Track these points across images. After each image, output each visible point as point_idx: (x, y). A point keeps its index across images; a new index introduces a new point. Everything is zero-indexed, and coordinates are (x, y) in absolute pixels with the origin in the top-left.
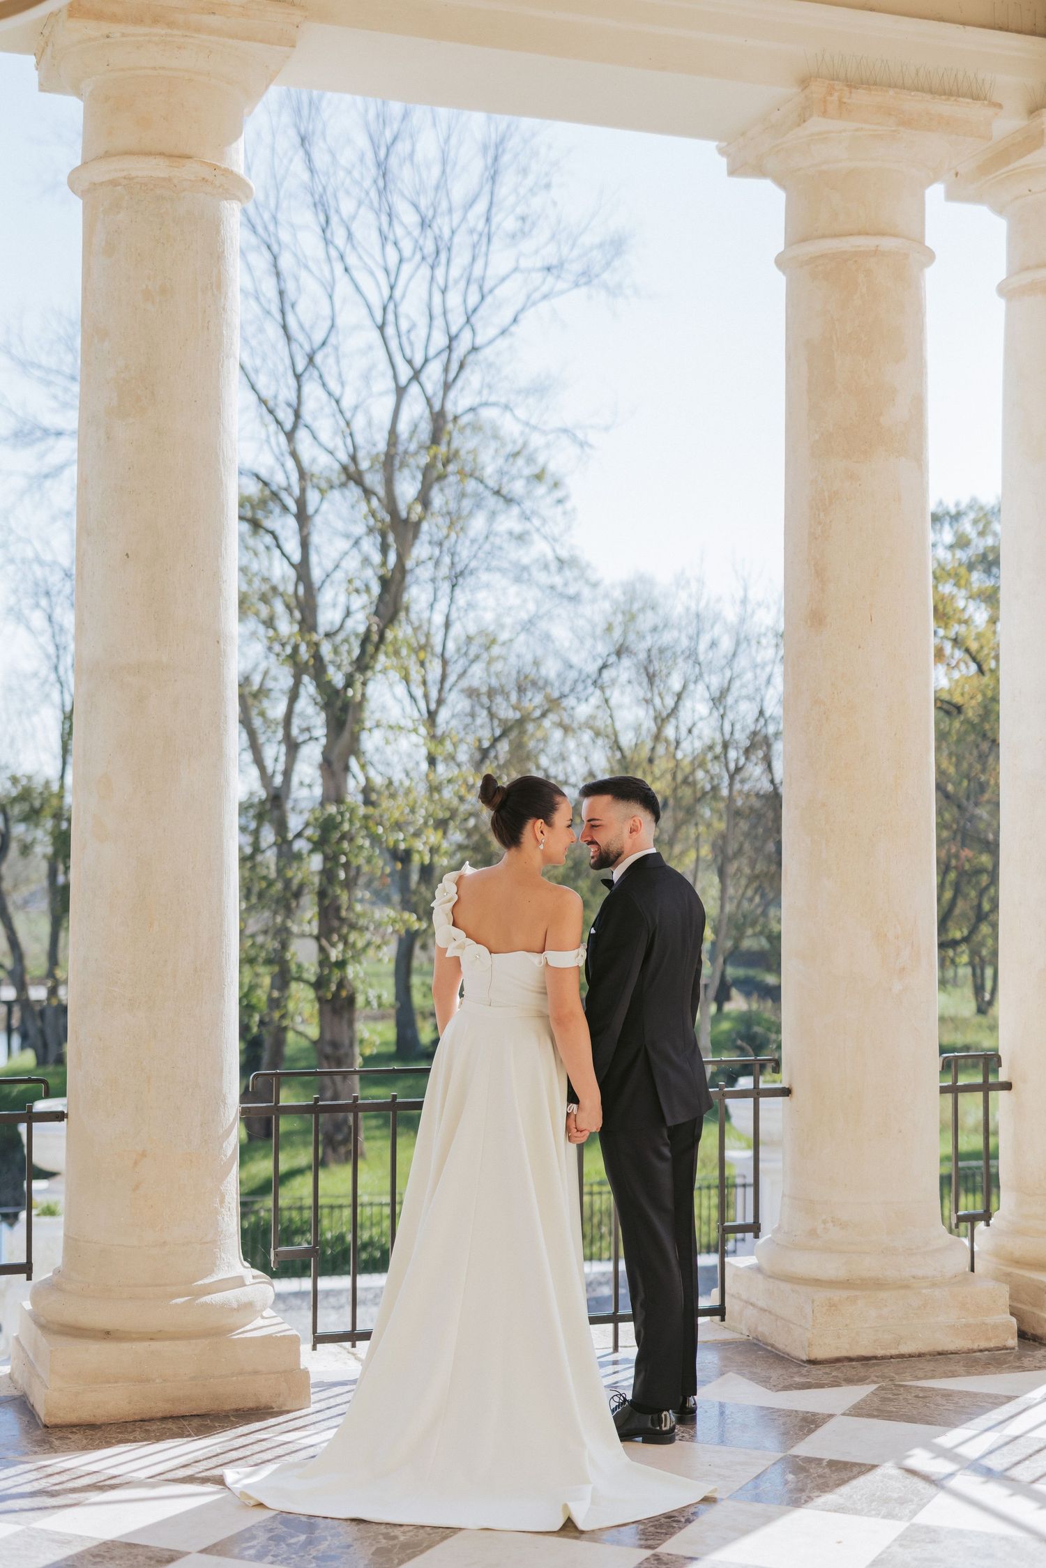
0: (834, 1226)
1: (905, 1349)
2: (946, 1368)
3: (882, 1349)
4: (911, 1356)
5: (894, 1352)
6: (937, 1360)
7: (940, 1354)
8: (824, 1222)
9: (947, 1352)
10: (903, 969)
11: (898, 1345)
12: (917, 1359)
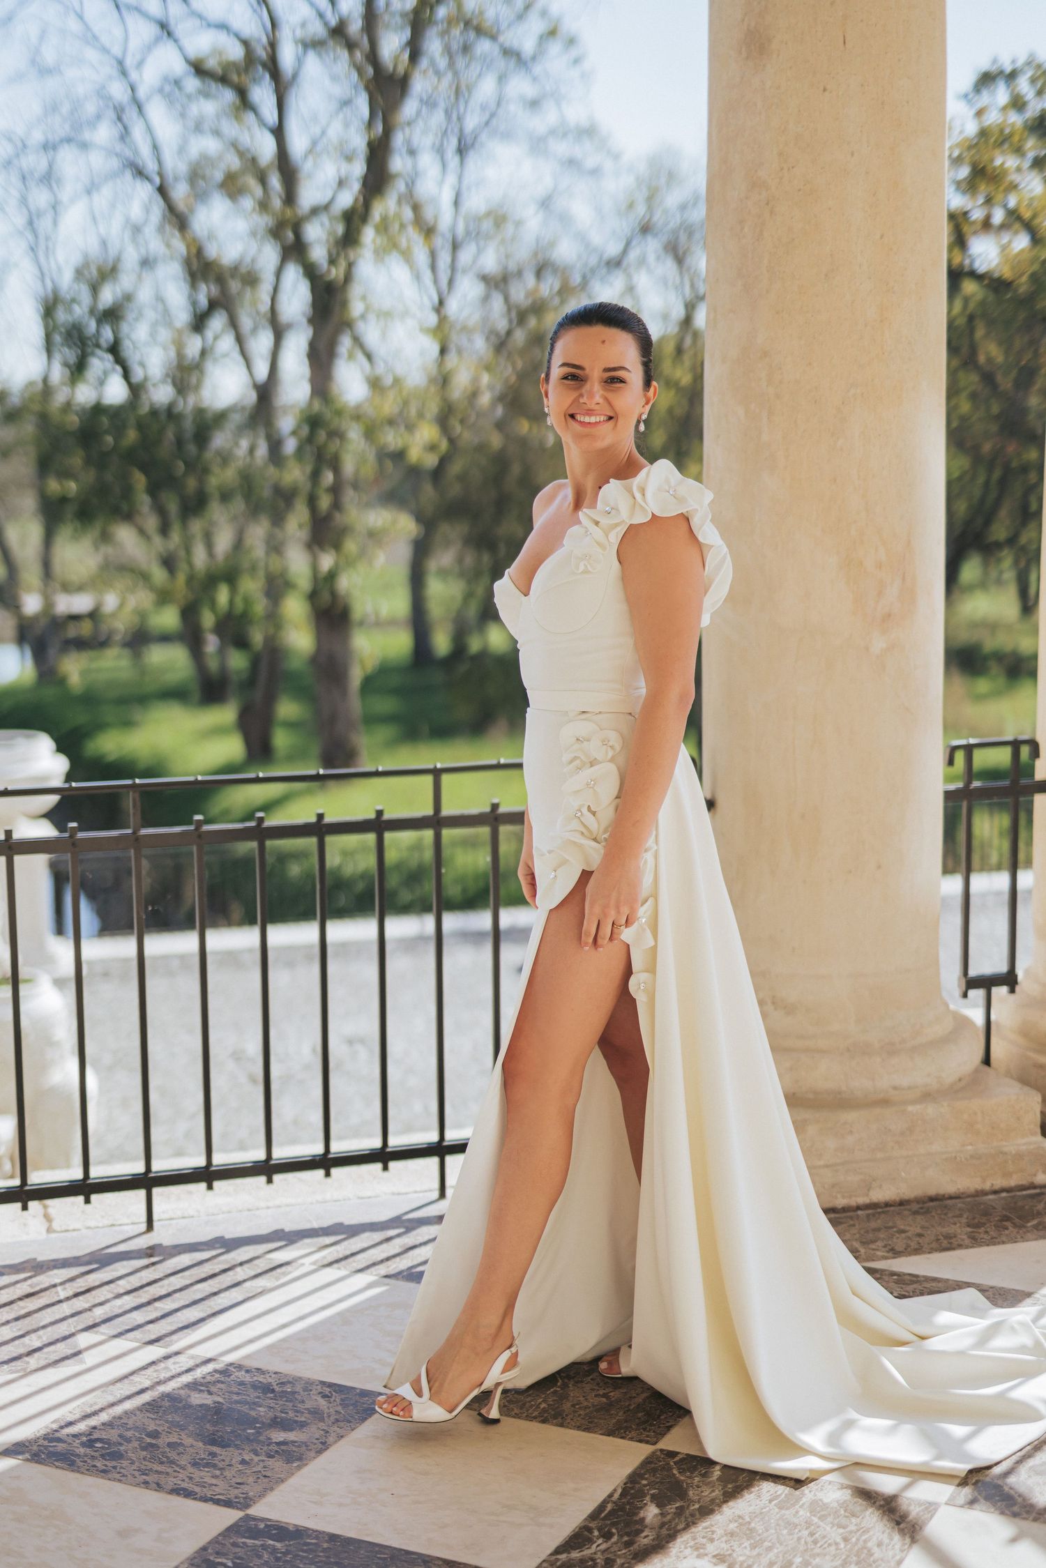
0: (776, 1009)
1: (878, 1195)
2: (940, 1229)
3: (844, 1197)
4: (887, 1205)
5: (862, 1200)
6: (928, 1211)
7: (932, 1199)
9: (944, 1195)
10: (888, 616)
11: (869, 1190)
12: (897, 1209)
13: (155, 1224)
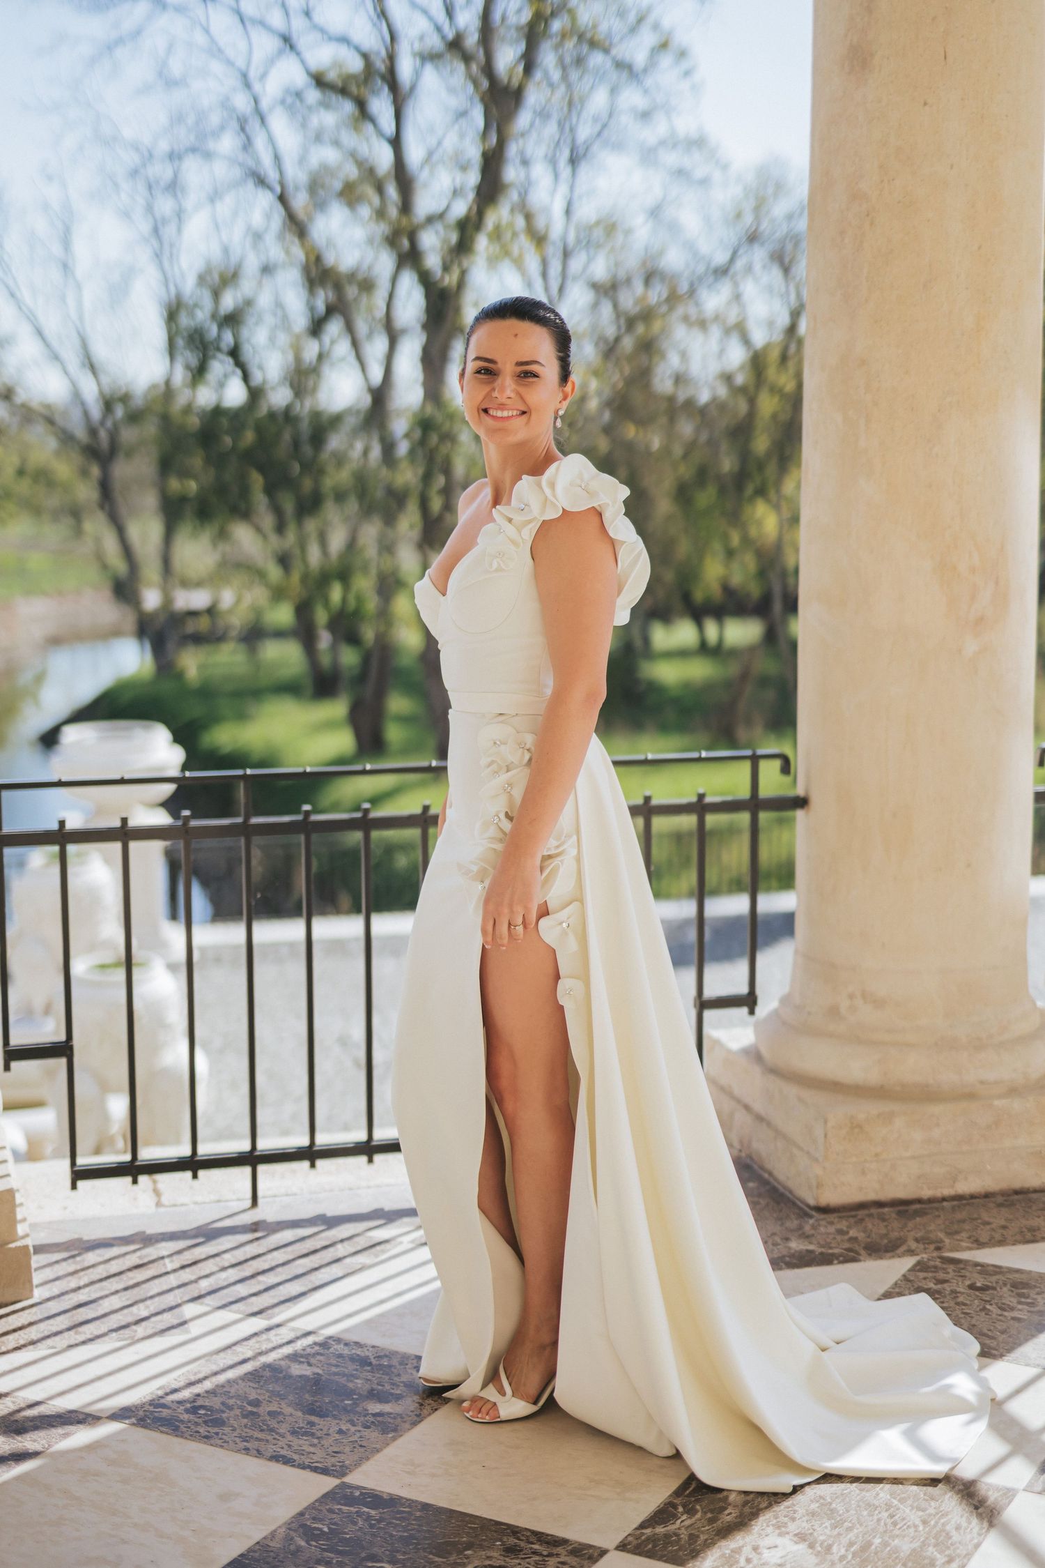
0: (865, 1003)
1: (966, 1186)
2: (1024, 1222)
3: (929, 1189)
4: (972, 1197)
5: (947, 1192)
6: (1012, 1204)
7: (1017, 1192)
8: (851, 997)
9: (1028, 1189)
10: (980, 620)
11: (954, 1182)
12: (981, 1201)
13: (260, 1201)
